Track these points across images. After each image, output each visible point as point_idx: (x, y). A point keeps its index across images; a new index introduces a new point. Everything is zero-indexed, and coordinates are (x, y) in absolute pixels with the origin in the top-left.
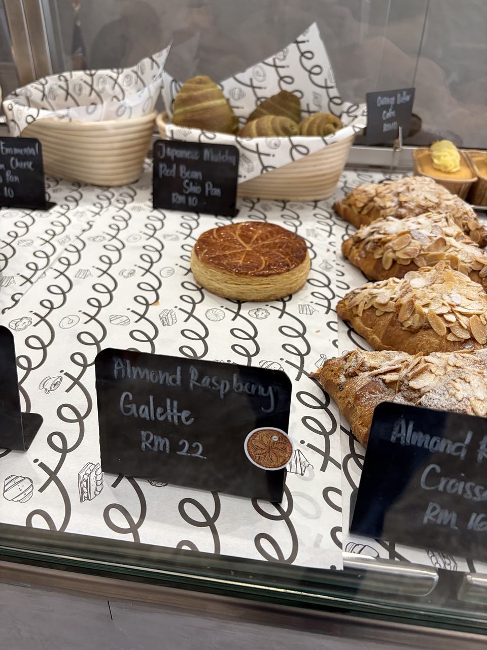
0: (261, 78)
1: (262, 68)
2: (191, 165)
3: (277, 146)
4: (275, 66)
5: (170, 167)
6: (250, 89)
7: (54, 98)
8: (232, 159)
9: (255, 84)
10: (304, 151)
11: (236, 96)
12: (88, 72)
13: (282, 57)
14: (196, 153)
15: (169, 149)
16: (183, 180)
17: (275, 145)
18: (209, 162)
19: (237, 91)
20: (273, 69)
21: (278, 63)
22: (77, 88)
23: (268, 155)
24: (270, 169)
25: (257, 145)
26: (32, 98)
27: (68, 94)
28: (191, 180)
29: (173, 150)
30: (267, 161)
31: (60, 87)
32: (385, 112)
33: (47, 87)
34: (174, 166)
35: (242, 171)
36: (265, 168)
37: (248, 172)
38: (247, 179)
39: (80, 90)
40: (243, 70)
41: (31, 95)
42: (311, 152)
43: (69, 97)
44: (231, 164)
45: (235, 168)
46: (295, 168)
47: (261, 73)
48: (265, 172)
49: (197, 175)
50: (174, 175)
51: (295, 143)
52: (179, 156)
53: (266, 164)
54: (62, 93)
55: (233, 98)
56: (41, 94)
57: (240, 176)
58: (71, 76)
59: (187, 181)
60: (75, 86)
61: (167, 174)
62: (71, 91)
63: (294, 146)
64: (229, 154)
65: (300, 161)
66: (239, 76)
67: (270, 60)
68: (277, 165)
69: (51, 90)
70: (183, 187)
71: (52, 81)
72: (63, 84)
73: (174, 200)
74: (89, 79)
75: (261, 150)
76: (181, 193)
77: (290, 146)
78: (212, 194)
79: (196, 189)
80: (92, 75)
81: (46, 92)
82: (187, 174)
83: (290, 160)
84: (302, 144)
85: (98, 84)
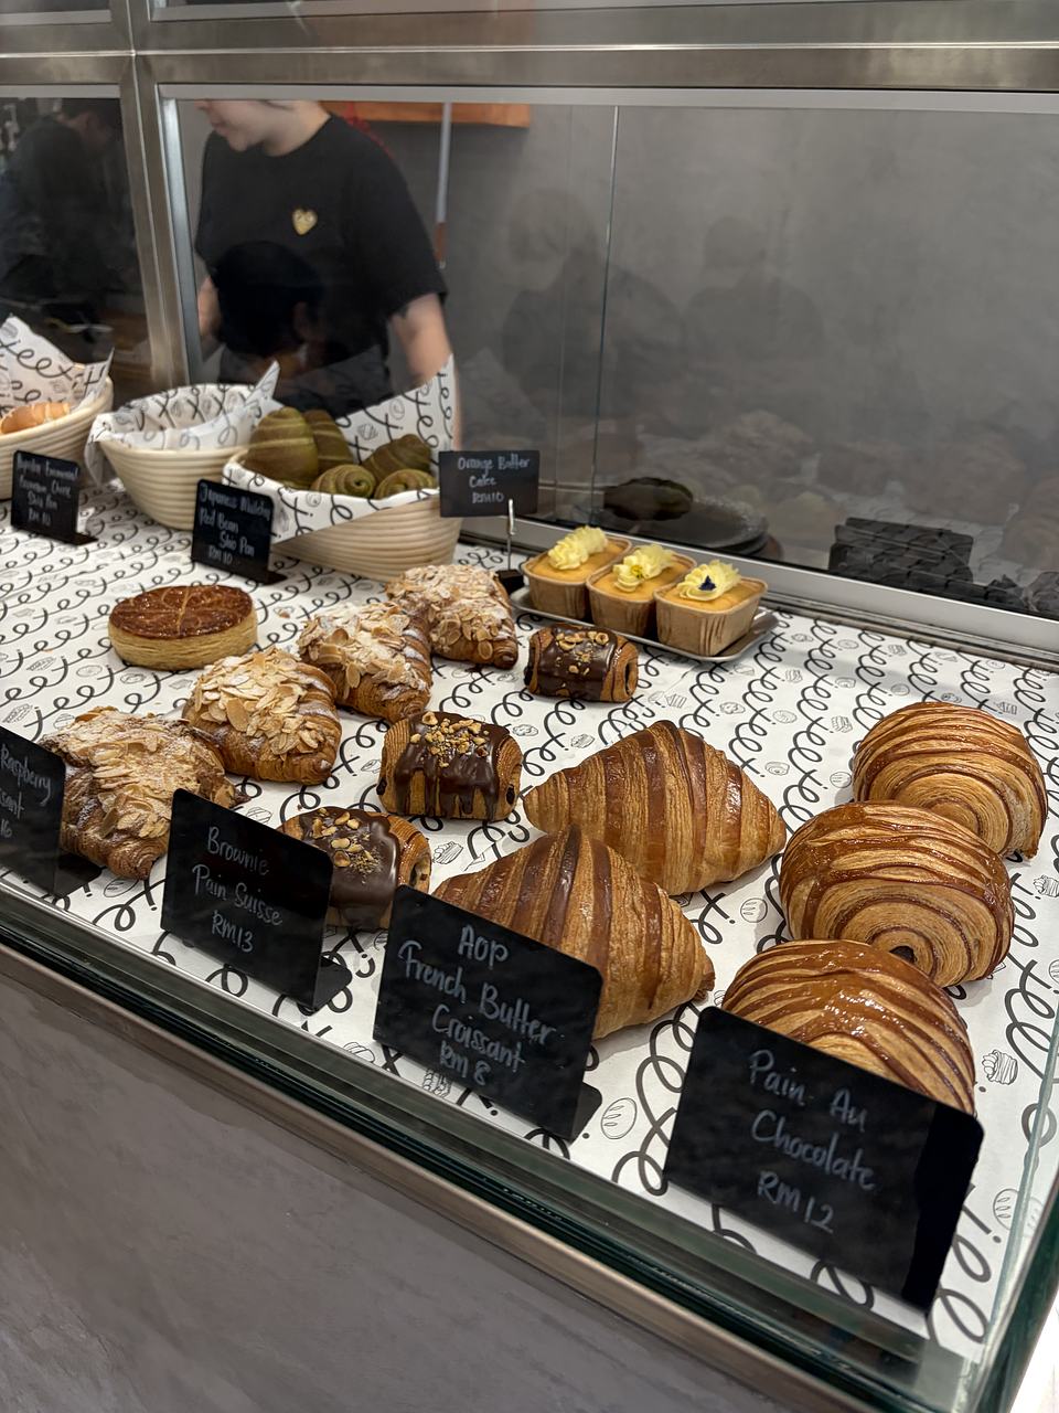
0: (399, 415)
1: (401, 403)
2: (231, 514)
3: (316, 503)
4: (417, 402)
5: (210, 514)
6: (384, 428)
7: (180, 415)
8: (266, 513)
9: (391, 421)
10: (346, 514)
11: (366, 436)
12: (222, 387)
13: (425, 391)
14: (235, 500)
15: (210, 491)
16: (220, 531)
17: (315, 502)
18: (245, 513)
19: (368, 428)
20: (414, 405)
21: (421, 398)
22: (206, 405)
23: (305, 513)
24: (306, 531)
25: (296, 499)
26: (147, 413)
27: (196, 410)
28: (228, 532)
29: (215, 494)
30: (303, 521)
31: (189, 401)
32: (473, 478)
33: (171, 401)
34: (214, 513)
35: (277, 528)
36: (300, 528)
37: (284, 531)
38: (282, 539)
39: (209, 407)
40: (378, 402)
41: (147, 409)
42: (354, 518)
43: (197, 415)
44: (265, 519)
45: (268, 524)
46: (335, 533)
47: (400, 409)
48: (299, 533)
49: (233, 527)
50: (212, 524)
51: (337, 503)
52: (219, 502)
53: (302, 524)
54: (190, 409)
55: (363, 436)
56: (160, 409)
57: (275, 535)
58: (205, 389)
59: (223, 533)
60: (205, 401)
61: (206, 522)
62: (200, 408)
63: (335, 507)
64: (265, 507)
65: (340, 526)
66: (372, 409)
67: (411, 394)
68: (315, 528)
69: (176, 404)
70: (219, 541)
71: (183, 393)
72: (193, 399)
73: (210, 554)
74: (219, 395)
75: (299, 507)
76: (218, 548)
77: (331, 506)
78: (246, 552)
79: (230, 544)
80: (224, 391)
81: (169, 407)
82: (225, 524)
83: (330, 524)
84: (345, 505)
85: (229, 401)
